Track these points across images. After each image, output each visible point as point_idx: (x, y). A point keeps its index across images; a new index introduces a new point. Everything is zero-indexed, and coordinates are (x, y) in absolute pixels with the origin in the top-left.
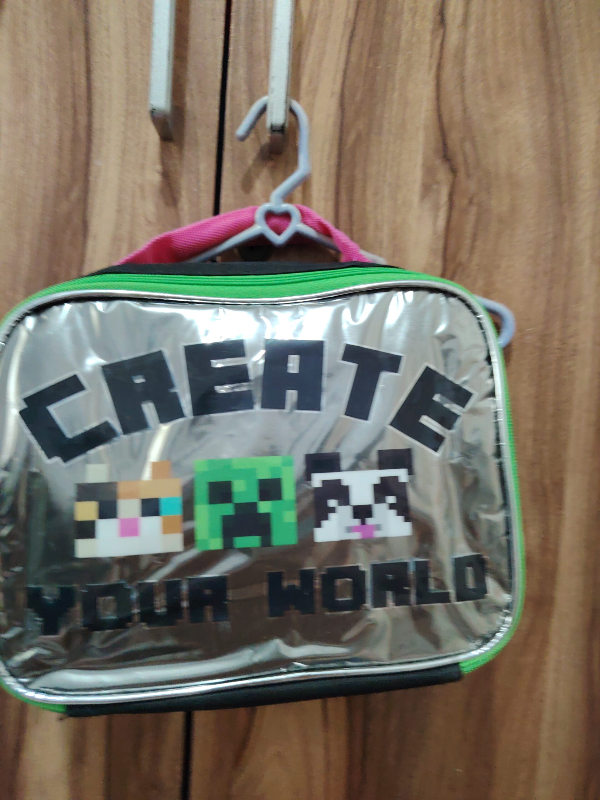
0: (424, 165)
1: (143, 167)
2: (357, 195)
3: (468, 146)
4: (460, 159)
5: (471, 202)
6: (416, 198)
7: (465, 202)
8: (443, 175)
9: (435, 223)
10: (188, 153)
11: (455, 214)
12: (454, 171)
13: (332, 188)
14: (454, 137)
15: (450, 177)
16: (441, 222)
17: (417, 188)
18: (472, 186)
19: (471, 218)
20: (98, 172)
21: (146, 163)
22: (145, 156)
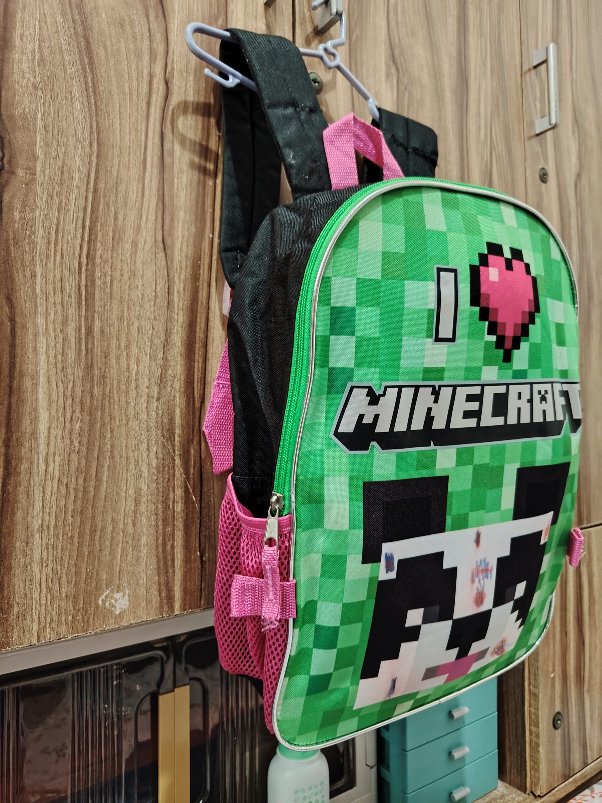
0: (386, 63)
1: (256, 17)
3: (402, 59)
4: (399, 64)
5: (405, 89)
6: (383, 79)
7: (403, 88)
8: (393, 70)
9: (392, 96)
10: (279, 18)
11: (400, 92)
12: (397, 69)
14: (397, 52)
15: (397, 73)
17: (384, 73)
18: (406, 81)
19: (407, 97)
20: (233, 12)
21: (258, 16)
22: (257, 11)
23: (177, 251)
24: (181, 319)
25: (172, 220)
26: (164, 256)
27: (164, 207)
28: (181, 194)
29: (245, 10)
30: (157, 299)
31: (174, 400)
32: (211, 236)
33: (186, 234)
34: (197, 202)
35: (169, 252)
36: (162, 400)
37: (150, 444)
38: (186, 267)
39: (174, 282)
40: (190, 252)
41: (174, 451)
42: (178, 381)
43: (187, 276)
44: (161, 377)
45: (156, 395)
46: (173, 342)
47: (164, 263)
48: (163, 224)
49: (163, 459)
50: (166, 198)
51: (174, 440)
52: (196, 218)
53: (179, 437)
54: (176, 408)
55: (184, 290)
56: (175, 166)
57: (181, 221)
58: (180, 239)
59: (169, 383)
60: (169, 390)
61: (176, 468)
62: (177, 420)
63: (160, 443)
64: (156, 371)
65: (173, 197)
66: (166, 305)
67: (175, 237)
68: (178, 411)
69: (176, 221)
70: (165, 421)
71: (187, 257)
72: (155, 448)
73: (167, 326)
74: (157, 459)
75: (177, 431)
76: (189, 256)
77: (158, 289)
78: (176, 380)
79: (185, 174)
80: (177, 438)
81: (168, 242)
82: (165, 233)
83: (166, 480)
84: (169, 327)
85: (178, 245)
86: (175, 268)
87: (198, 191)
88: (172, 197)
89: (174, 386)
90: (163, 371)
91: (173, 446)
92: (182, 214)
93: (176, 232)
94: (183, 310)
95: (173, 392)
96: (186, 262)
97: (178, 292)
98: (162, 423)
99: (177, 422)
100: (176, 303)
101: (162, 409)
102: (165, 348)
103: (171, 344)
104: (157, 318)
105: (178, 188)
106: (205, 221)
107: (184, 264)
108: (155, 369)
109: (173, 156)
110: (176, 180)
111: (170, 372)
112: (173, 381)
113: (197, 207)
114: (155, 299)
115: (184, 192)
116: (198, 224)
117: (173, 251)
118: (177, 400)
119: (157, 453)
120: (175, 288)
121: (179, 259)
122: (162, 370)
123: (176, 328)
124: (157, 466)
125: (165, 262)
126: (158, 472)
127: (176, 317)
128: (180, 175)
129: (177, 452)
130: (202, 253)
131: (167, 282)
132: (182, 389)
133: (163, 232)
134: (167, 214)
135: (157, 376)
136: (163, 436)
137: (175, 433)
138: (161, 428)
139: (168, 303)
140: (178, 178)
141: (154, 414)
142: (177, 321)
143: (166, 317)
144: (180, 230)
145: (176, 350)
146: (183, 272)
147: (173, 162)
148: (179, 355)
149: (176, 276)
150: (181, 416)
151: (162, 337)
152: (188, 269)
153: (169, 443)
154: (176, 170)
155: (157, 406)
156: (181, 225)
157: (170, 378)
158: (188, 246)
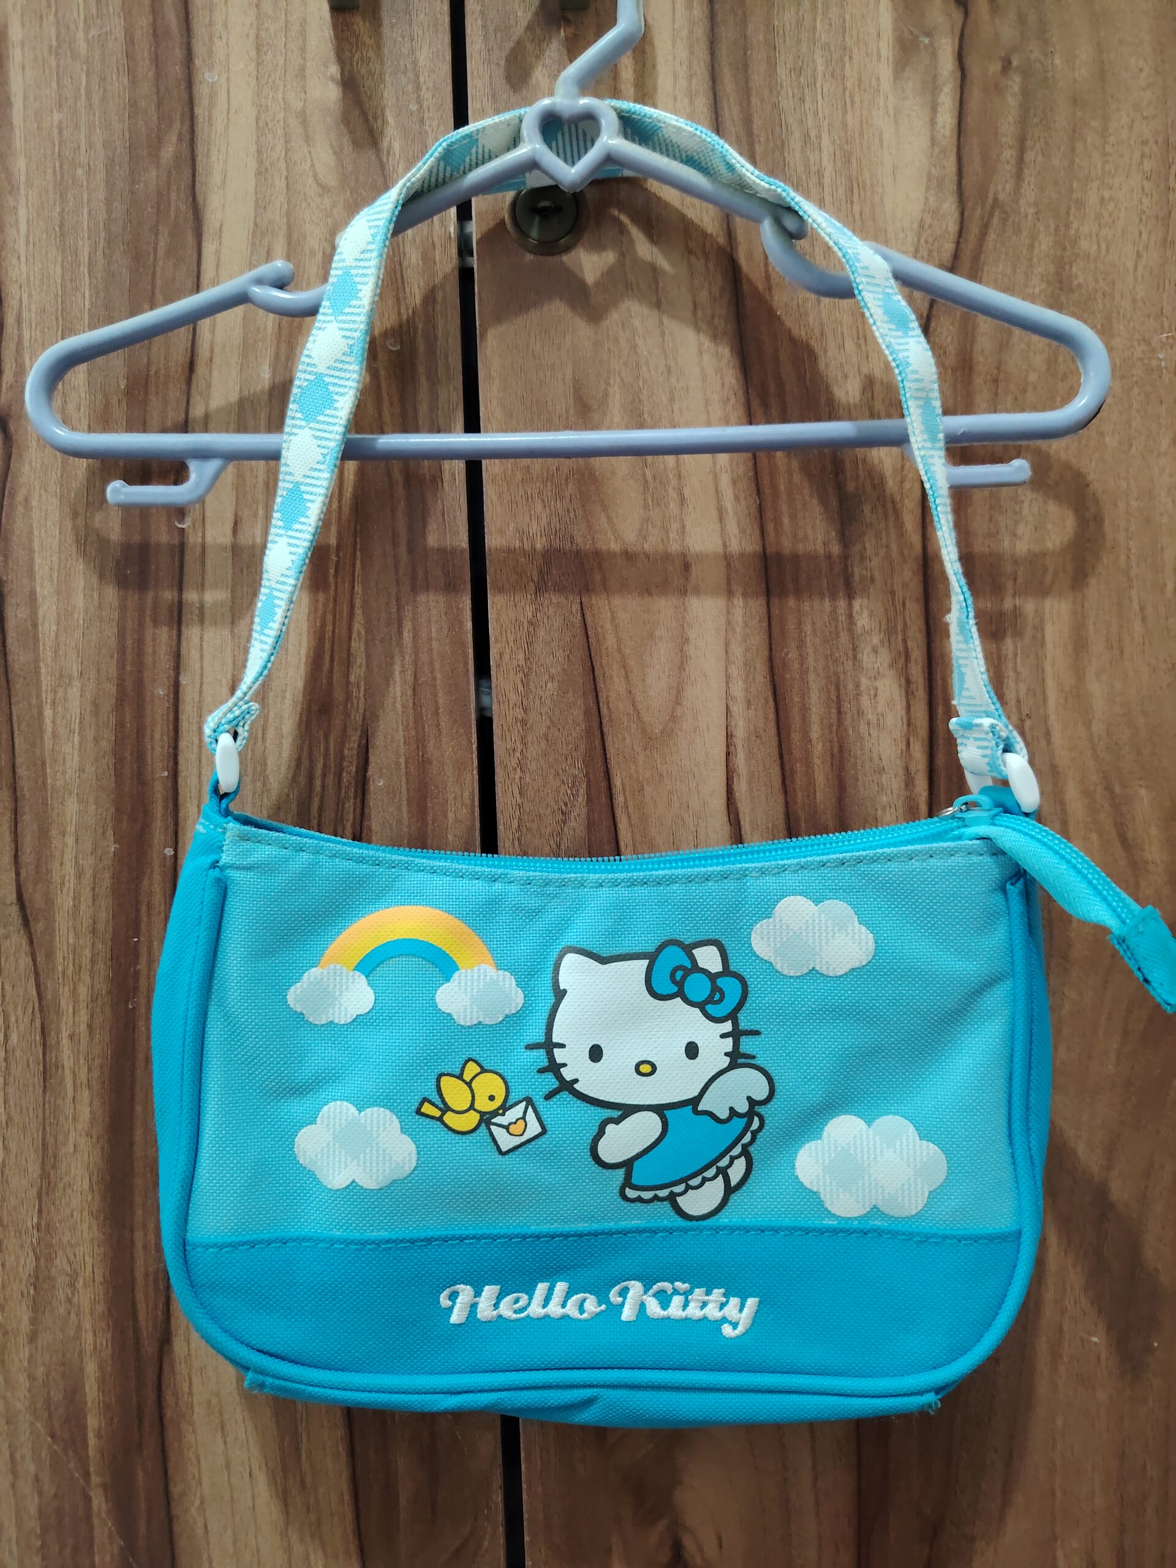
1: (302, 73)
2: (757, 77)
5: (1007, 65)
6: (885, 71)
7: (995, 67)
8: (940, 14)
9: (932, 123)
10: (393, 31)
13: (701, 70)
16: (946, 118)
18: (1008, 31)
19: (1012, 101)
20: (213, 96)
21: (308, 64)
22: (303, 50)
23: (62, 920)
24: (85, 1112)
25: (43, 834)
26: (24, 942)
27: (16, 800)
28: (67, 749)
29: (259, 64)
30: (13, 1067)
31: (78, 1337)
32: (169, 852)
33: (89, 863)
34: (119, 760)
35: (39, 927)
36: (45, 1339)
37: (18, 1456)
38: (93, 961)
39: (58, 1013)
40: (103, 915)
41: (86, 1475)
42: (85, 1285)
43: (97, 986)
44: (37, 1278)
45: (25, 1326)
46: (66, 1180)
47: (25, 961)
48: (17, 850)
49: (56, 1495)
50: (22, 772)
51: (86, 1447)
52: (119, 810)
53: (99, 1436)
54: (87, 1358)
55: (90, 1027)
56: (43, 670)
57: (71, 829)
58: (71, 884)
59: (61, 1296)
60: (62, 1310)
61: (96, 1521)
62: (91, 1391)
63: (44, 1453)
64: (22, 1262)
65: (44, 764)
66: (38, 1080)
67: (56, 878)
68: (91, 1368)
69: (54, 832)
70: (56, 1395)
71: (94, 931)
72: (32, 1468)
73: (44, 1139)
74: (40, 1494)
75: (93, 1422)
76: (100, 927)
77: (14, 1038)
78: (80, 1284)
79: (77, 683)
80: (92, 1441)
81: (36, 899)
82: (23, 874)
83: (68, 1551)
84: (50, 1140)
85: (65, 902)
86: (60, 968)
87: (120, 725)
88: (40, 766)
89: (75, 1300)
90: (42, 1261)
91: (83, 1462)
92: (72, 807)
93: (56, 865)
94: (89, 1087)
95: (73, 1316)
96: (93, 945)
97: (71, 1037)
98: (48, 1401)
99: (89, 1399)
100: (67, 1072)
101: (44, 1364)
102: (44, 1198)
103: (60, 1186)
104: (16, 1118)
105: (55, 736)
106: (147, 813)
107: (87, 953)
108: (18, 1259)
109: (36, 639)
110: (48, 712)
111: (61, 1262)
112: (72, 1285)
113: (119, 775)
114: (7, 1068)
115: (76, 740)
116: (125, 825)
117: (50, 921)
118: (88, 1338)
119: (37, 1479)
120: (63, 1027)
121: (71, 941)
122: (37, 1259)
123: (71, 1141)
124: (41, 1513)
125: (29, 960)
126: (45, 1529)
127: (69, 1110)
128: (60, 694)
129: (95, 1479)
130: (144, 909)
131: (38, 1015)
132: (101, 1308)
133: (18, 874)
134: (27, 818)
135: (25, 1277)
136: (53, 1436)
137: (86, 1427)
138: (46, 1414)
139: (45, 1072)
140: (54, 703)
141: (22, 1380)
142: (75, 1119)
143: (40, 1114)
144: (69, 855)
145: (76, 1202)
146: (86, 977)
147: (37, 660)
148: (86, 1213)
149: (65, 991)
150: (102, 1381)
151: (34, 1170)
152: (100, 965)
153: (70, 1453)
154: (46, 680)
155: (31, 1356)
156: (70, 840)
157: (62, 1281)
158: (94, 898)
